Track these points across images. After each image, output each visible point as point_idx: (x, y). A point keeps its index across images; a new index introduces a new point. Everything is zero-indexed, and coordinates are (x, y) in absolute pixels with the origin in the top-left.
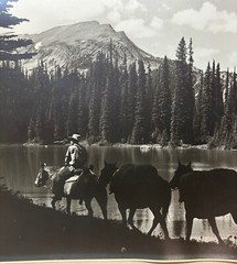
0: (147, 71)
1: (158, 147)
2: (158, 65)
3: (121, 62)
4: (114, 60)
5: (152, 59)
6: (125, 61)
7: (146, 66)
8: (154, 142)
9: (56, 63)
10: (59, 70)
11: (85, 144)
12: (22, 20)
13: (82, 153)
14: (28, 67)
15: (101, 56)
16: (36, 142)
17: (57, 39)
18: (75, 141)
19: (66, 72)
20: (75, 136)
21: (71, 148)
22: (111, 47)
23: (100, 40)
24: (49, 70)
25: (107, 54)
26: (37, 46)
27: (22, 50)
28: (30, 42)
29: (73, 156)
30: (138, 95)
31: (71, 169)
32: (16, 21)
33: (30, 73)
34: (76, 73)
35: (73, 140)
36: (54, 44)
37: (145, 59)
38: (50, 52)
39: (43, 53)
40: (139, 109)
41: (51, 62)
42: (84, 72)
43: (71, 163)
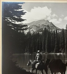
0: (58, 33)
1: (62, 54)
2: (61, 31)
3: (51, 30)
4: (49, 30)
5: (59, 29)
6: (52, 30)
7: (58, 31)
8: (61, 52)
9: (33, 31)
10: (34, 33)
11: (41, 53)
12: (25, 20)
13: (40, 56)
14: (26, 32)
15: (45, 29)
16: (28, 53)
17: (34, 24)
18: (38, 53)
19: (36, 33)
20: (38, 51)
21: (37, 54)
22: (48, 26)
23: (45, 24)
24: (31, 32)
25: (47, 28)
26: (28, 26)
27: (24, 28)
28: (27, 25)
29: (38, 57)
30: (56, 39)
31: (37, 60)
32: (23, 20)
33: (26, 34)
34: (39, 33)
35: (38, 52)
36: (33, 26)
37: (57, 29)
38: (32, 28)
39: (30, 28)
40: (56, 43)
41: (32, 30)
42: (41, 33)
43: (37, 59)
